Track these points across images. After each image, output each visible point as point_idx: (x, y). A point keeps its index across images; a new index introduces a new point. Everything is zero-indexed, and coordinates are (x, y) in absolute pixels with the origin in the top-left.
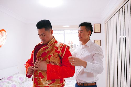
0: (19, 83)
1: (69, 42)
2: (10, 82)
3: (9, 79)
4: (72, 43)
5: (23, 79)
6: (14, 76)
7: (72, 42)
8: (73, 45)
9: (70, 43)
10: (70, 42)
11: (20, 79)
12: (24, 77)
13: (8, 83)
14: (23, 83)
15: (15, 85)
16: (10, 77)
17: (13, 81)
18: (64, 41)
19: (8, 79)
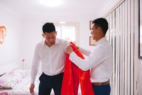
0: (20, 77)
2: (13, 76)
3: (11, 74)
5: (23, 74)
6: (15, 71)
7: (68, 38)
10: (67, 39)
11: (21, 73)
12: (24, 72)
13: (12, 77)
14: (23, 77)
15: (17, 79)
16: (11, 72)
17: (15, 76)
18: (61, 37)
19: (9, 74)
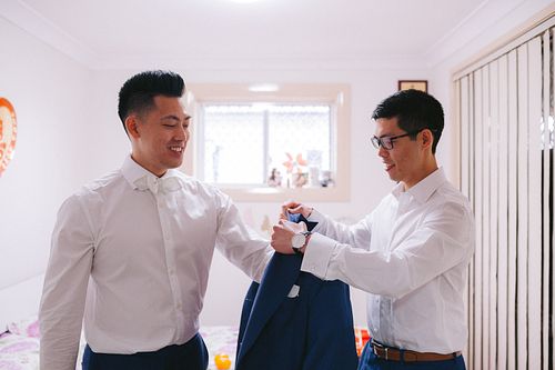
1: (287, 159)
3: (36, 331)
4: (302, 163)
7: (299, 156)
8: (304, 170)
9: (295, 164)
10: (294, 160)
19: (31, 332)
